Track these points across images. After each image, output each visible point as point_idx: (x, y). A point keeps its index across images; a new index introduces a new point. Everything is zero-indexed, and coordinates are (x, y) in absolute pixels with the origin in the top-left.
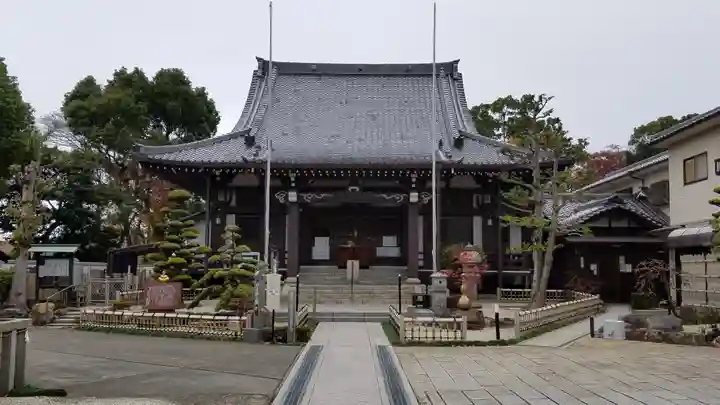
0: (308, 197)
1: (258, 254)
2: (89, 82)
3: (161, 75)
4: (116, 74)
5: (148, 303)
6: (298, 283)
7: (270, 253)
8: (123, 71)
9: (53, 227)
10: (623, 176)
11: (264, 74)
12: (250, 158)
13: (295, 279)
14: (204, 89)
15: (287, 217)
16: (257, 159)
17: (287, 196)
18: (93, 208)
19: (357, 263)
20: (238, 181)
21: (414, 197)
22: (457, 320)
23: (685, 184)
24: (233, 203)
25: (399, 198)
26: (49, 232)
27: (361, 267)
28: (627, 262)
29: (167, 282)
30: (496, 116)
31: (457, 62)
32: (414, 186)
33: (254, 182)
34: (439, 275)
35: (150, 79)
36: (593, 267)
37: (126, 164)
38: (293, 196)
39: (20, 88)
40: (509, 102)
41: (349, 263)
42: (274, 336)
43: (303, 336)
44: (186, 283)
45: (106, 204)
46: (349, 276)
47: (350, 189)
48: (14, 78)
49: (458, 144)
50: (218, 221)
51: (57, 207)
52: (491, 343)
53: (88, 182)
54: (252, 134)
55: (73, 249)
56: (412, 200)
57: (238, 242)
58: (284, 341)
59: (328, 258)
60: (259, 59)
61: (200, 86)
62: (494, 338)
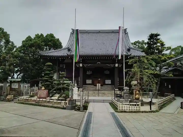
0: (85, 65)
1: (71, 82)
2: (29, 37)
3: (47, 35)
4: (36, 35)
5: (38, 96)
6: (83, 90)
7: (74, 82)
8: (38, 35)
10: (175, 60)
11: (73, 33)
12: (69, 54)
13: (82, 89)
16: (71, 54)
17: (79, 65)
19: (100, 85)
20: (66, 61)
21: (117, 65)
24: (64, 67)
25: (112, 65)
27: (101, 86)
29: (44, 89)
31: (126, 29)
32: (116, 62)
33: (70, 61)
34: (126, 88)
35: (45, 36)
38: (81, 65)
40: (138, 42)
41: (98, 84)
46: (98, 88)
47: (98, 63)
49: (129, 50)
54: (70, 48)
55: (20, 80)
58: (79, 110)
60: (72, 29)
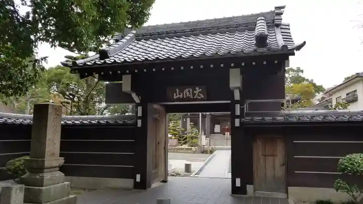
7: (201, 131)
13: (209, 138)
15: (206, 119)
19: (229, 133)
29: (174, 138)
41: (226, 133)
42: (204, 152)
43: (211, 152)
46: (226, 137)
50: (185, 120)
57: (192, 127)
58: (207, 153)
59: (220, 132)
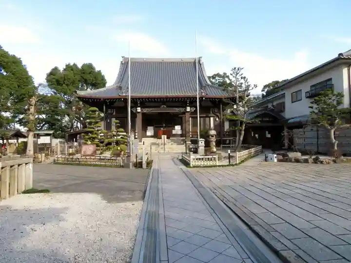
0: (145, 110)
2: (56, 69)
3: (84, 66)
4: (66, 66)
5: (83, 153)
8: (69, 65)
9: (44, 125)
11: (125, 63)
12: (121, 95)
14: (100, 71)
15: (136, 118)
16: (124, 94)
17: (137, 110)
18: (59, 118)
19: (166, 136)
20: (117, 104)
21: (188, 109)
22: (214, 157)
23: (292, 102)
24: (114, 113)
25: (182, 110)
26: (42, 127)
27: (167, 138)
28: (269, 133)
29: (90, 144)
30: (213, 81)
31: (201, 57)
32: (188, 104)
33: (122, 104)
35: (80, 67)
36: (257, 135)
37: (71, 100)
38: (139, 110)
39: (28, 70)
40: (218, 75)
41: (163, 136)
42: (137, 165)
44: (98, 146)
45: (64, 116)
46: (163, 142)
47: (162, 106)
48: (25, 66)
50: (109, 121)
51: (45, 117)
52: (228, 165)
53: (57, 107)
55: (51, 132)
56: (187, 110)
57: (118, 127)
58: (141, 167)
59: (153, 135)
60: (123, 57)
61: (99, 70)
62: (228, 164)
